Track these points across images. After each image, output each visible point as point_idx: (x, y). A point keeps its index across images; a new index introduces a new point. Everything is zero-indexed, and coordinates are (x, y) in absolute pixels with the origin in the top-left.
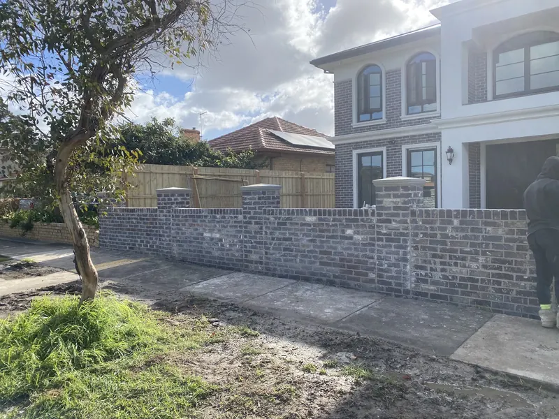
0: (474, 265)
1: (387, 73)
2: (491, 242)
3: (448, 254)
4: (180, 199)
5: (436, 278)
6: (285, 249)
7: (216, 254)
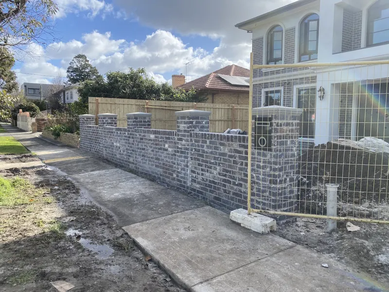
0: (215, 172)
1: (286, 31)
2: (222, 157)
3: (204, 163)
4: (109, 121)
5: (199, 180)
6: (143, 156)
7: (118, 156)
